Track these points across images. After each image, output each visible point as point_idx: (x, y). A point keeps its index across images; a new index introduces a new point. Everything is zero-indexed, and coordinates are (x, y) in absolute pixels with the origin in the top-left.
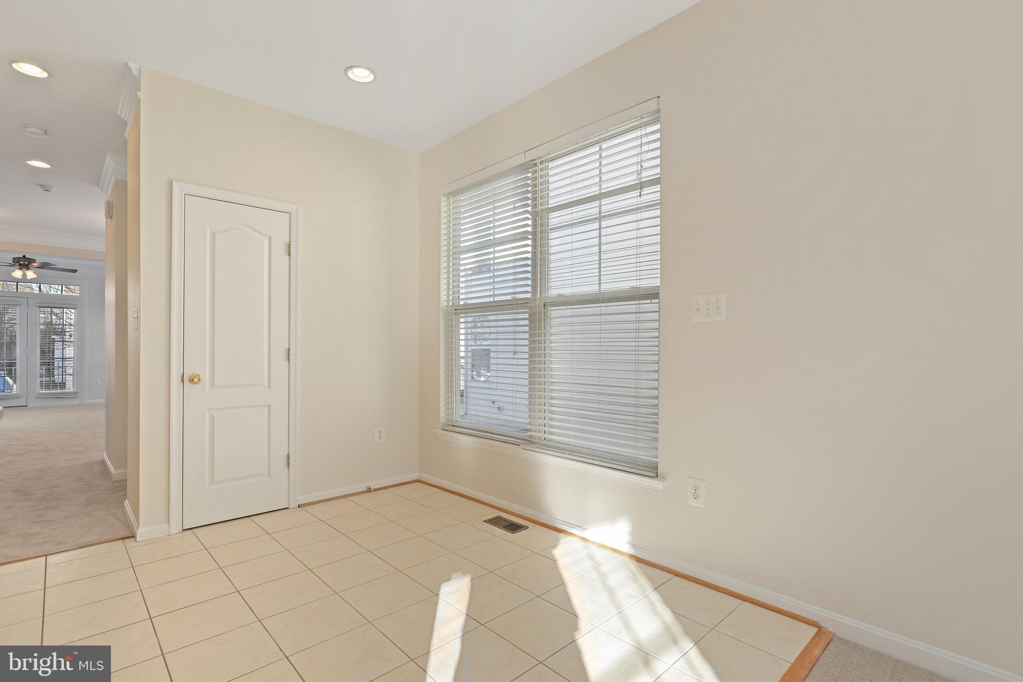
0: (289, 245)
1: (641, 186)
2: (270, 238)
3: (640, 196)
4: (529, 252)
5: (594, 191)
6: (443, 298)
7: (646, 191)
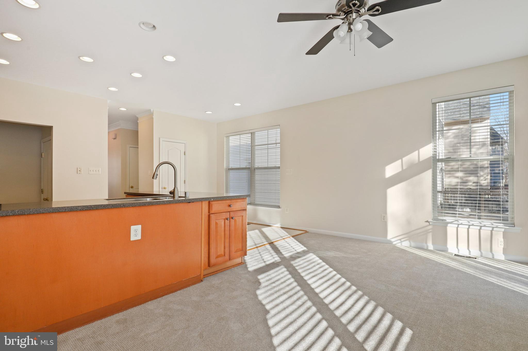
0: (185, 152)
1: (276, 144)
2: (180, 151)
3: (276, 146)
4: (250, 152)
5: (266, 143)
6: (225, 166)
7: (278, 145)
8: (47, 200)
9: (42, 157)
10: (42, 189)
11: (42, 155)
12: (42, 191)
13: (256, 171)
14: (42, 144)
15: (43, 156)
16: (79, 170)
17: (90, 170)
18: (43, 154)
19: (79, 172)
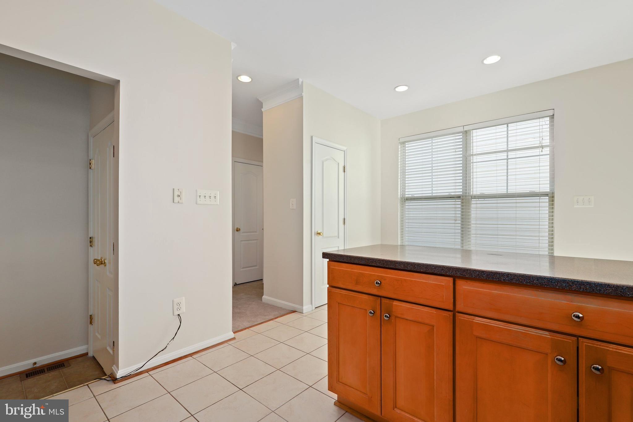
0: (345, 167)
2: (338, 164)
3: (538, 152)
6: (399, 194)
7: (542, 150)
8: (102, 263)
9: (90, 168)
10: (90, 238)
11: (90, 164)
12: (91, 242)
13: (474, 201)
14: (91, 140)
15: (93, 167)
16: (176, 193)
17: (199, 194)
18: (93, 162)
19: (176, 199)
